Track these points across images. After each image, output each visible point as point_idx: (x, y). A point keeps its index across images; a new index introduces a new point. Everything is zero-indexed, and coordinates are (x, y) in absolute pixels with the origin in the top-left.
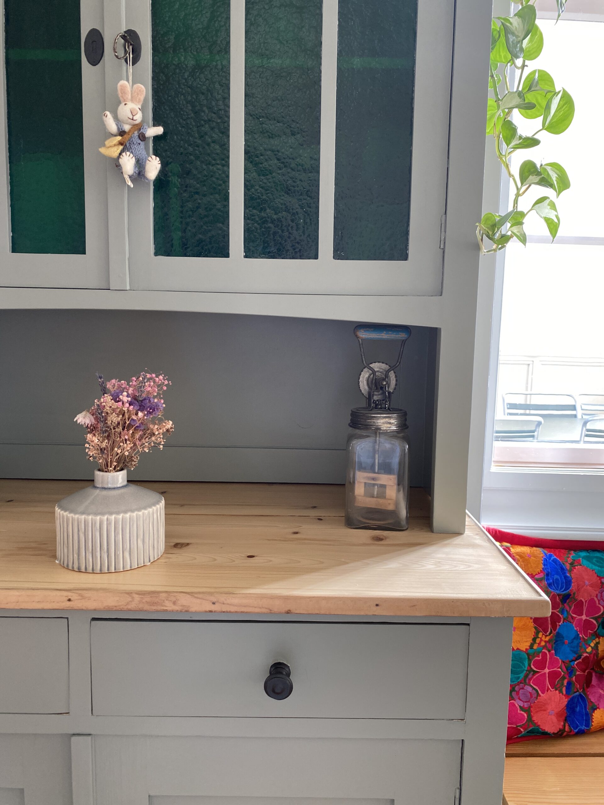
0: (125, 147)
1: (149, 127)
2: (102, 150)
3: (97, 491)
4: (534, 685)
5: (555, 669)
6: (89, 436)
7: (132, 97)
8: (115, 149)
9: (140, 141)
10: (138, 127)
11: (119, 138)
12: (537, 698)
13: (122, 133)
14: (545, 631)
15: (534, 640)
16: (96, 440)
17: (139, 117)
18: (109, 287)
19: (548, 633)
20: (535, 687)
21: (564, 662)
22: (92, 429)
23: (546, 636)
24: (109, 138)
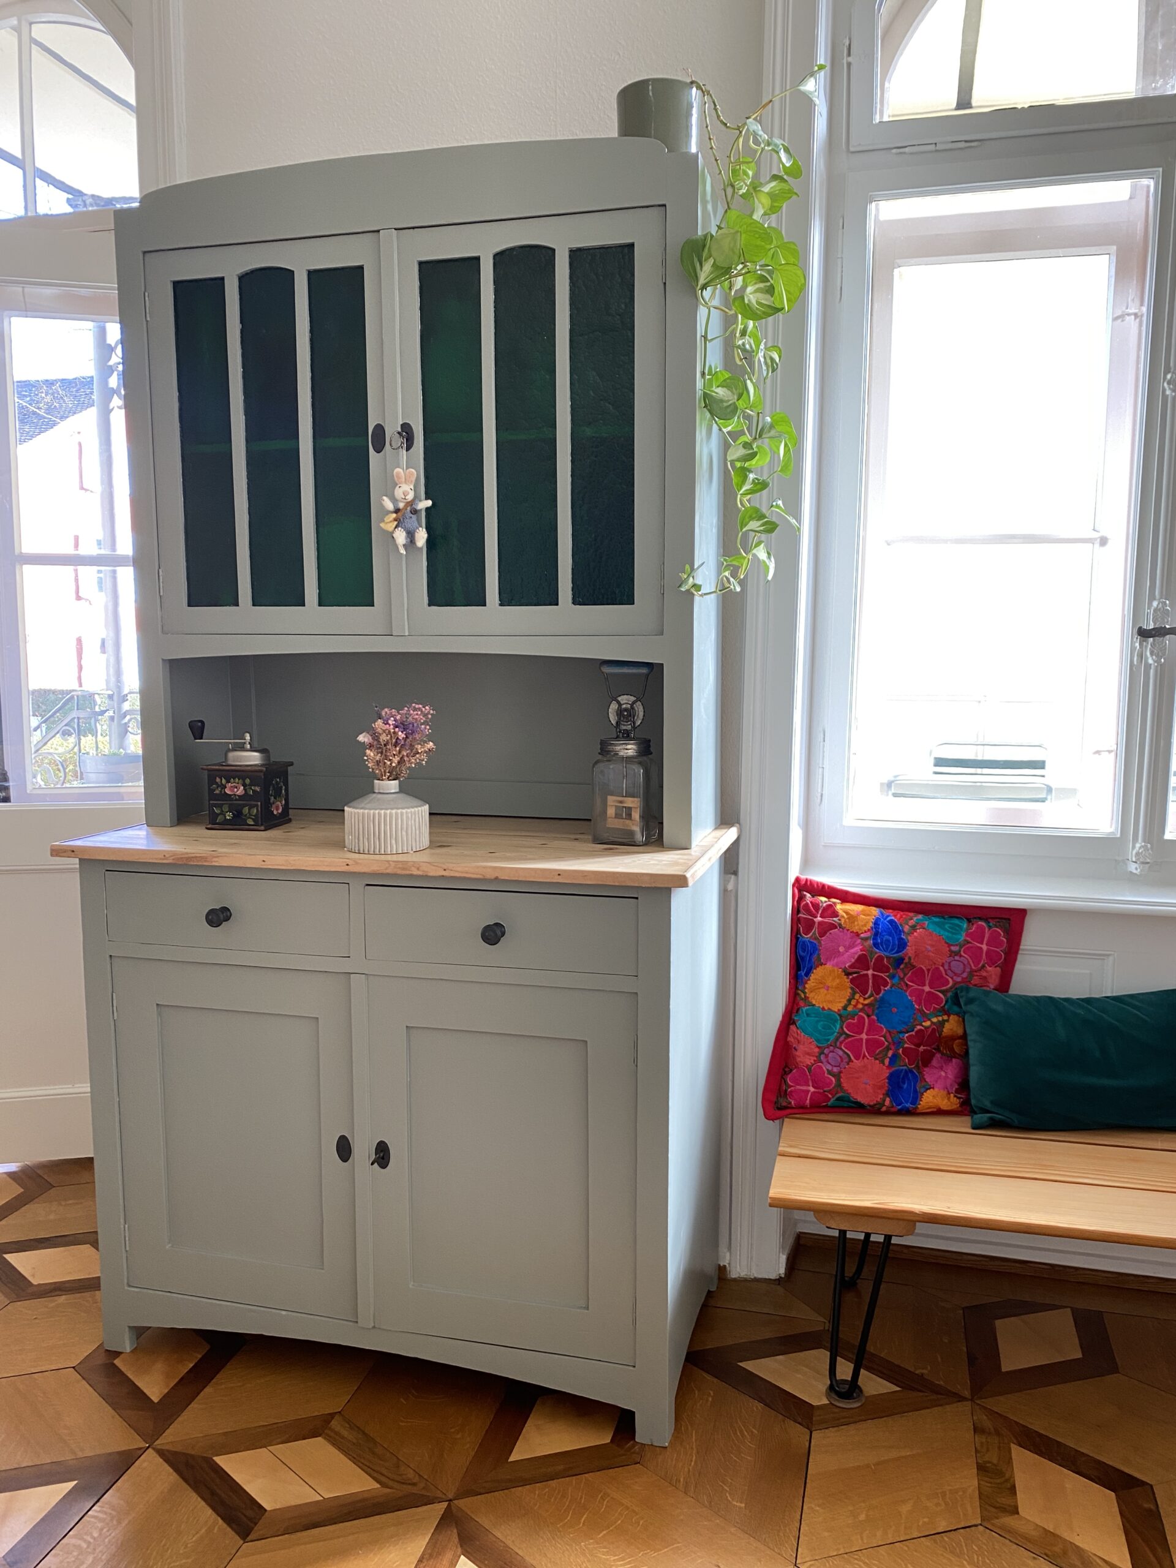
0: (399, 523)
1: (420, 501)
2: (382, 525)
3: (374, 795)
4: (846, 1048)
5: (876, 1037)
6: (368, 752)
7: (405, 479)
8: (391, 524)
9: (411, 515)
10: (411, 503)
11: (394, 515)
12: (848, 1064)
13: (397, 511)
14: (864, 992)
15: (849, 1001)
16: (372, 754)
17: (410, 497)
18: (392, 632)
19: (866, 996)
20: (846, 1050)
21: (889, 1032)
22: (371, 746)
23: (865, 999)
24: (387, 514)
